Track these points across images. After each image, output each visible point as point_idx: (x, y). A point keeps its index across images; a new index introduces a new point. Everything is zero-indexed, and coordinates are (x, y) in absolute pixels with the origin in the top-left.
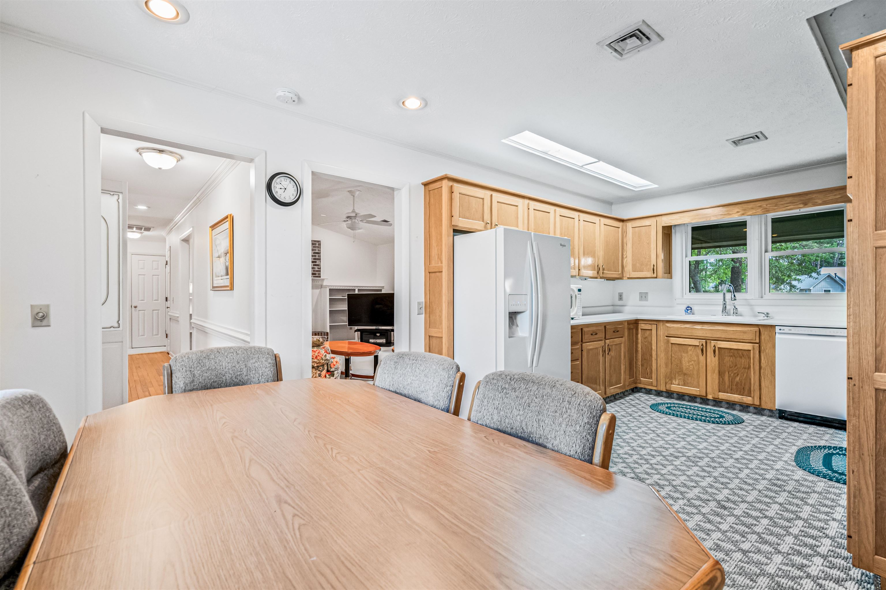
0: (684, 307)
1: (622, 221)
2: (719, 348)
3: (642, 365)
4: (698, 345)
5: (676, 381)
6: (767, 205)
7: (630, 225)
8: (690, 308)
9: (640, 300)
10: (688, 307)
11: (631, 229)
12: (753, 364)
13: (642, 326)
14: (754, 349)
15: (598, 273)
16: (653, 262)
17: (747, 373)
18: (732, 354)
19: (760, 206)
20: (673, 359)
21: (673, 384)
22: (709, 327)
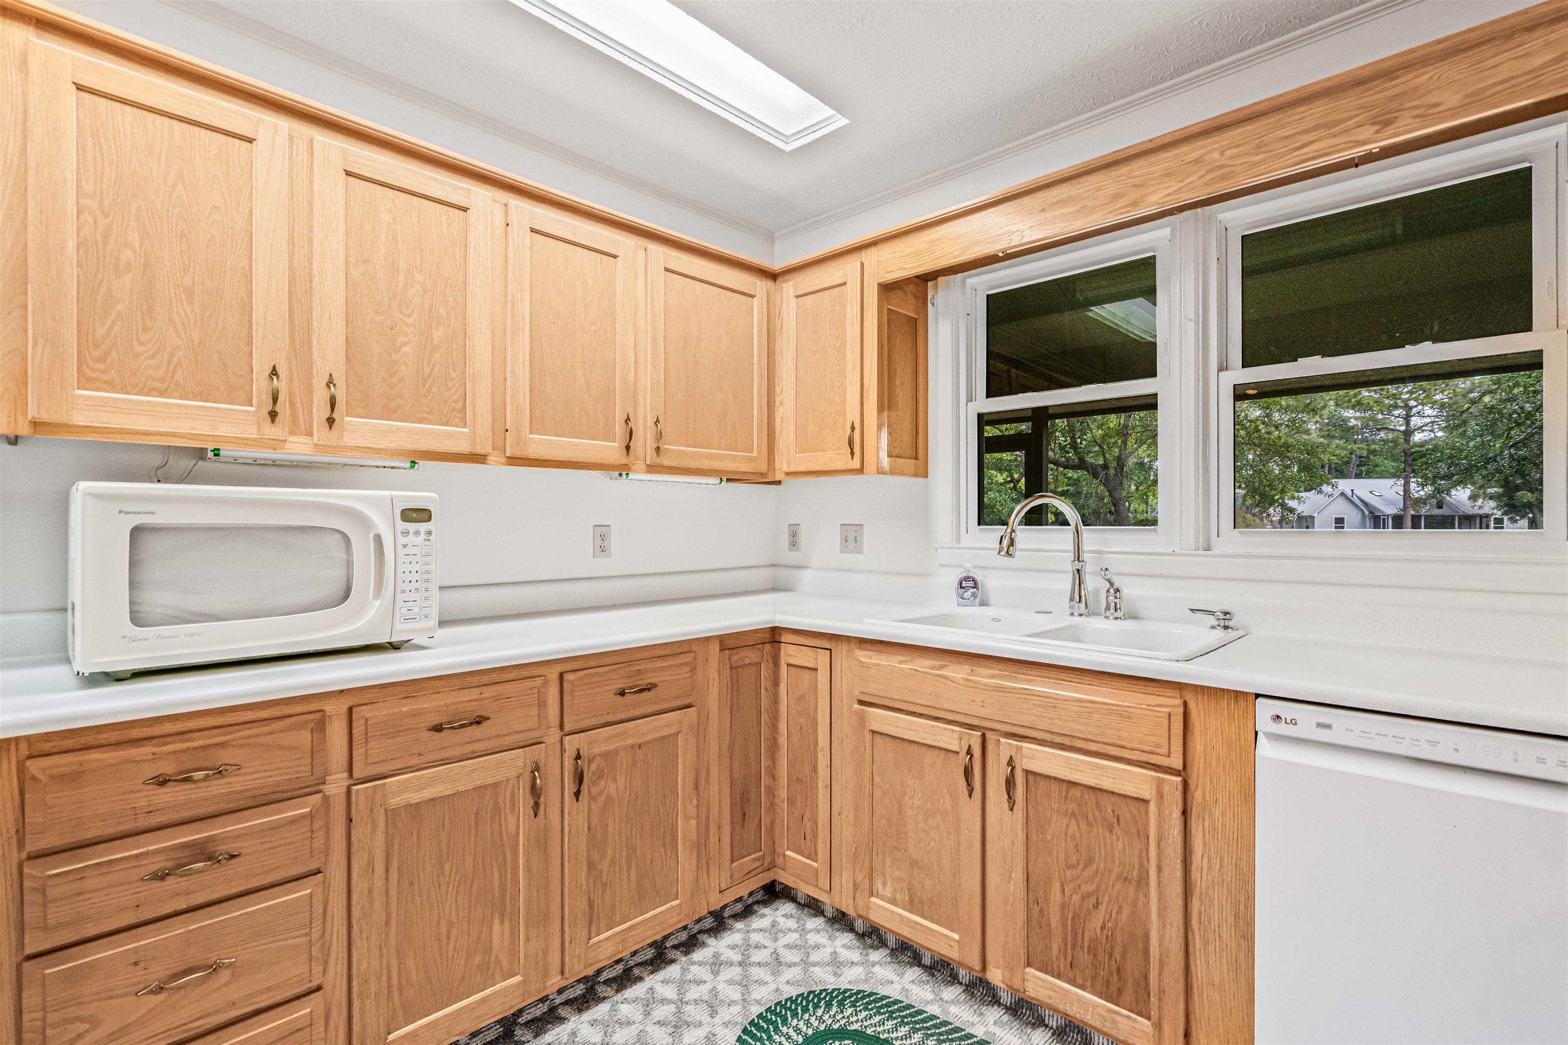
1: (774, 276)
2: (1027, 772)
3: (791, 801)
4: (956, 749)
5: (884, 884)
6: (1222, 153)
7: (789, 287)
8: (971, 584)
9: (842, 551)
10: (967, 579)
11: (793, 302)
12: (1159, 870)
13: (790, 653)
14: (1160, 795)
15: (628, 448)
16: (853, 415)
17: (1135, 903)
18: (1073, 806)
19: (1197, 161)
20: (878, 794)
21: (878, 896)
22: (992, 677)
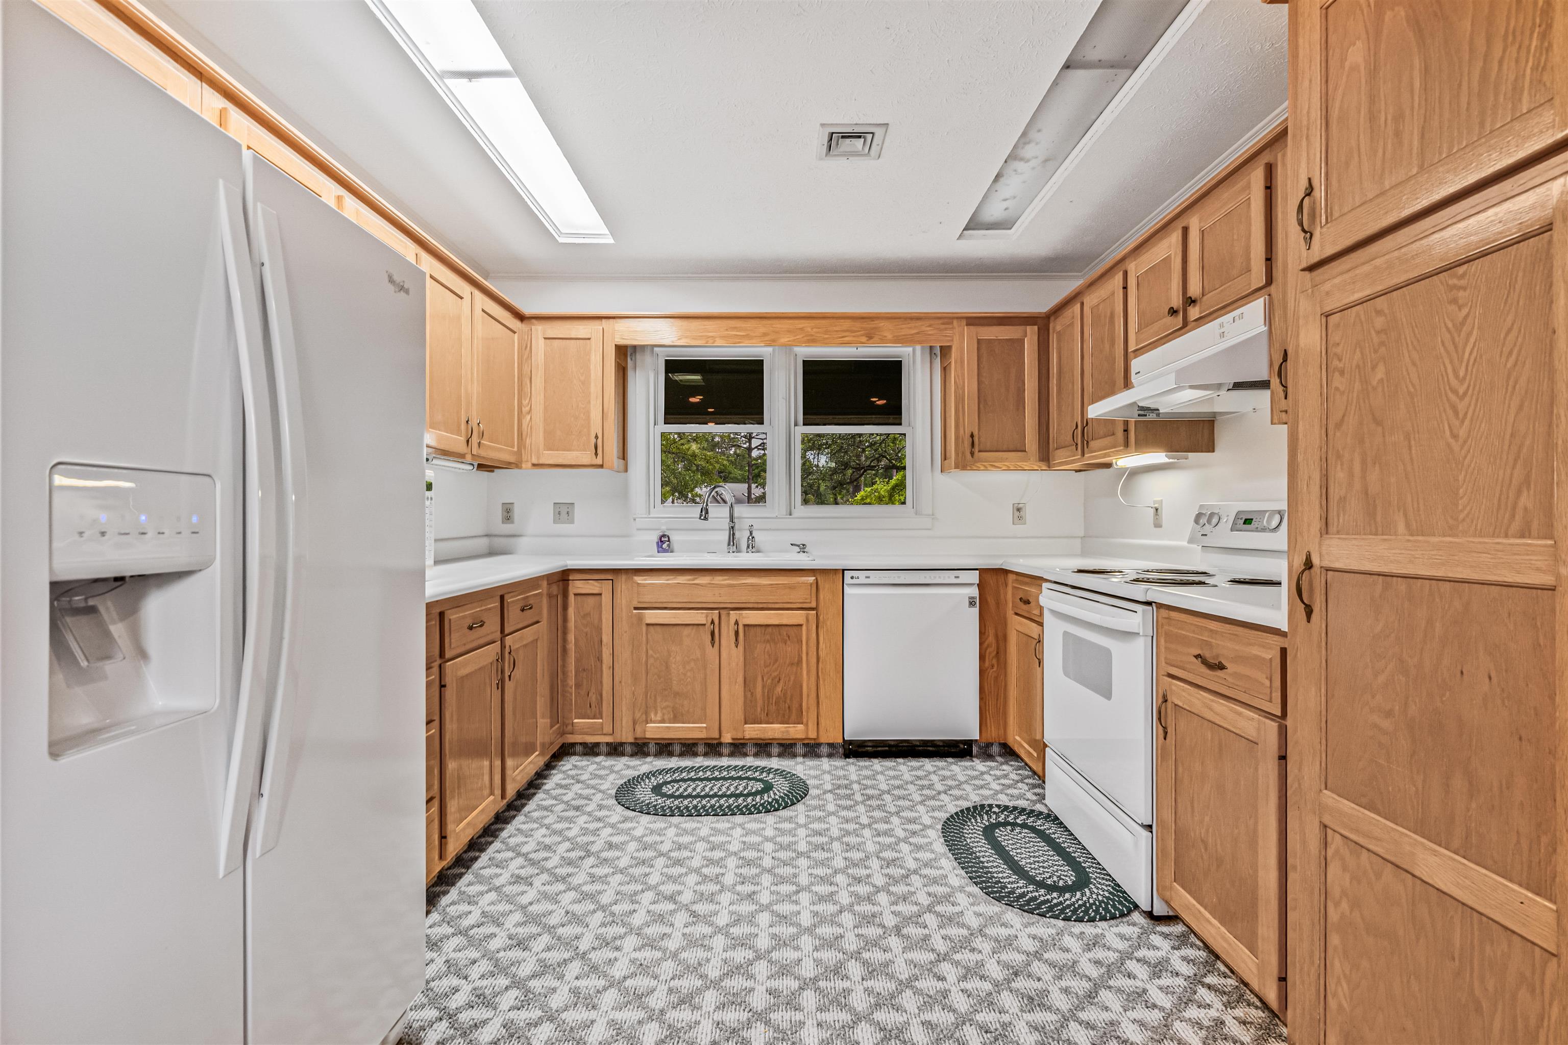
0: (655, 537)
1: (521, 317)
2: (745, 626)
3: (578, 686)
4: (704, 622)
5: (656, 714)
6: (812, 329)
7: (539, 329)
8: (666, 539)
9: (555, 522)
10: (664, 536)
11: (542, 342)
12: (807, 654)
13: (578, 586)
14: (808, 620)
15: (468, 441)
16: (596, 428)
17: (796, 673)
18: (768, 637)
19: (802, 329)
20: (651, 661)
21: (652, 722)
22: (725, 580)
